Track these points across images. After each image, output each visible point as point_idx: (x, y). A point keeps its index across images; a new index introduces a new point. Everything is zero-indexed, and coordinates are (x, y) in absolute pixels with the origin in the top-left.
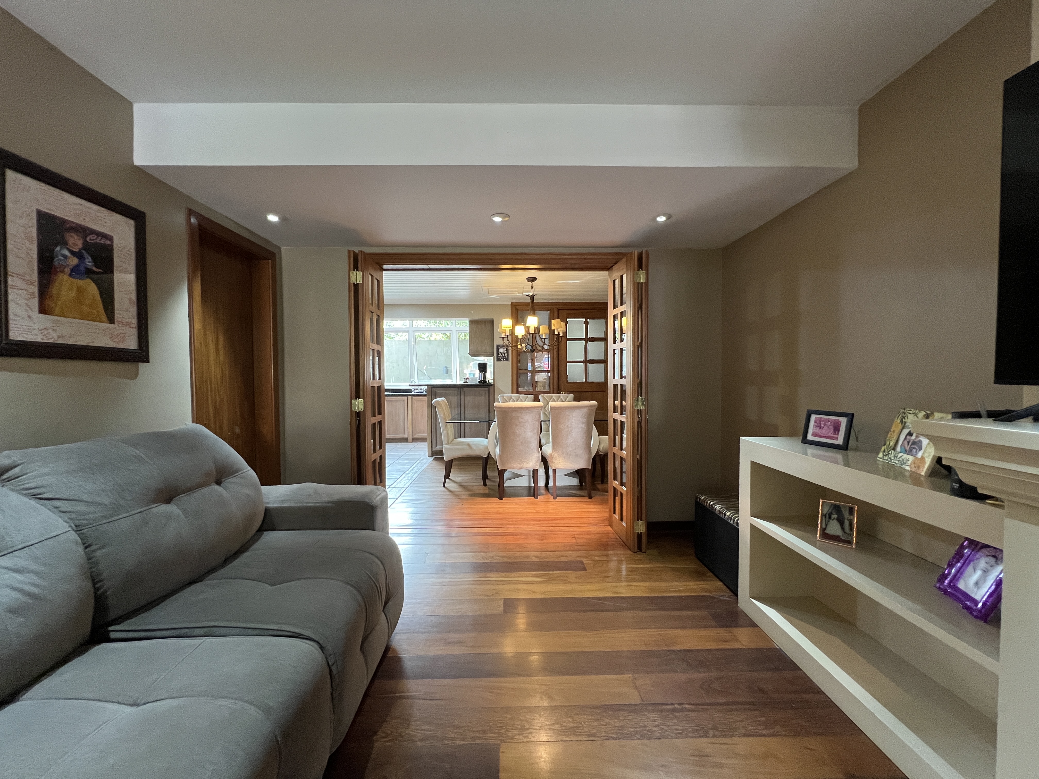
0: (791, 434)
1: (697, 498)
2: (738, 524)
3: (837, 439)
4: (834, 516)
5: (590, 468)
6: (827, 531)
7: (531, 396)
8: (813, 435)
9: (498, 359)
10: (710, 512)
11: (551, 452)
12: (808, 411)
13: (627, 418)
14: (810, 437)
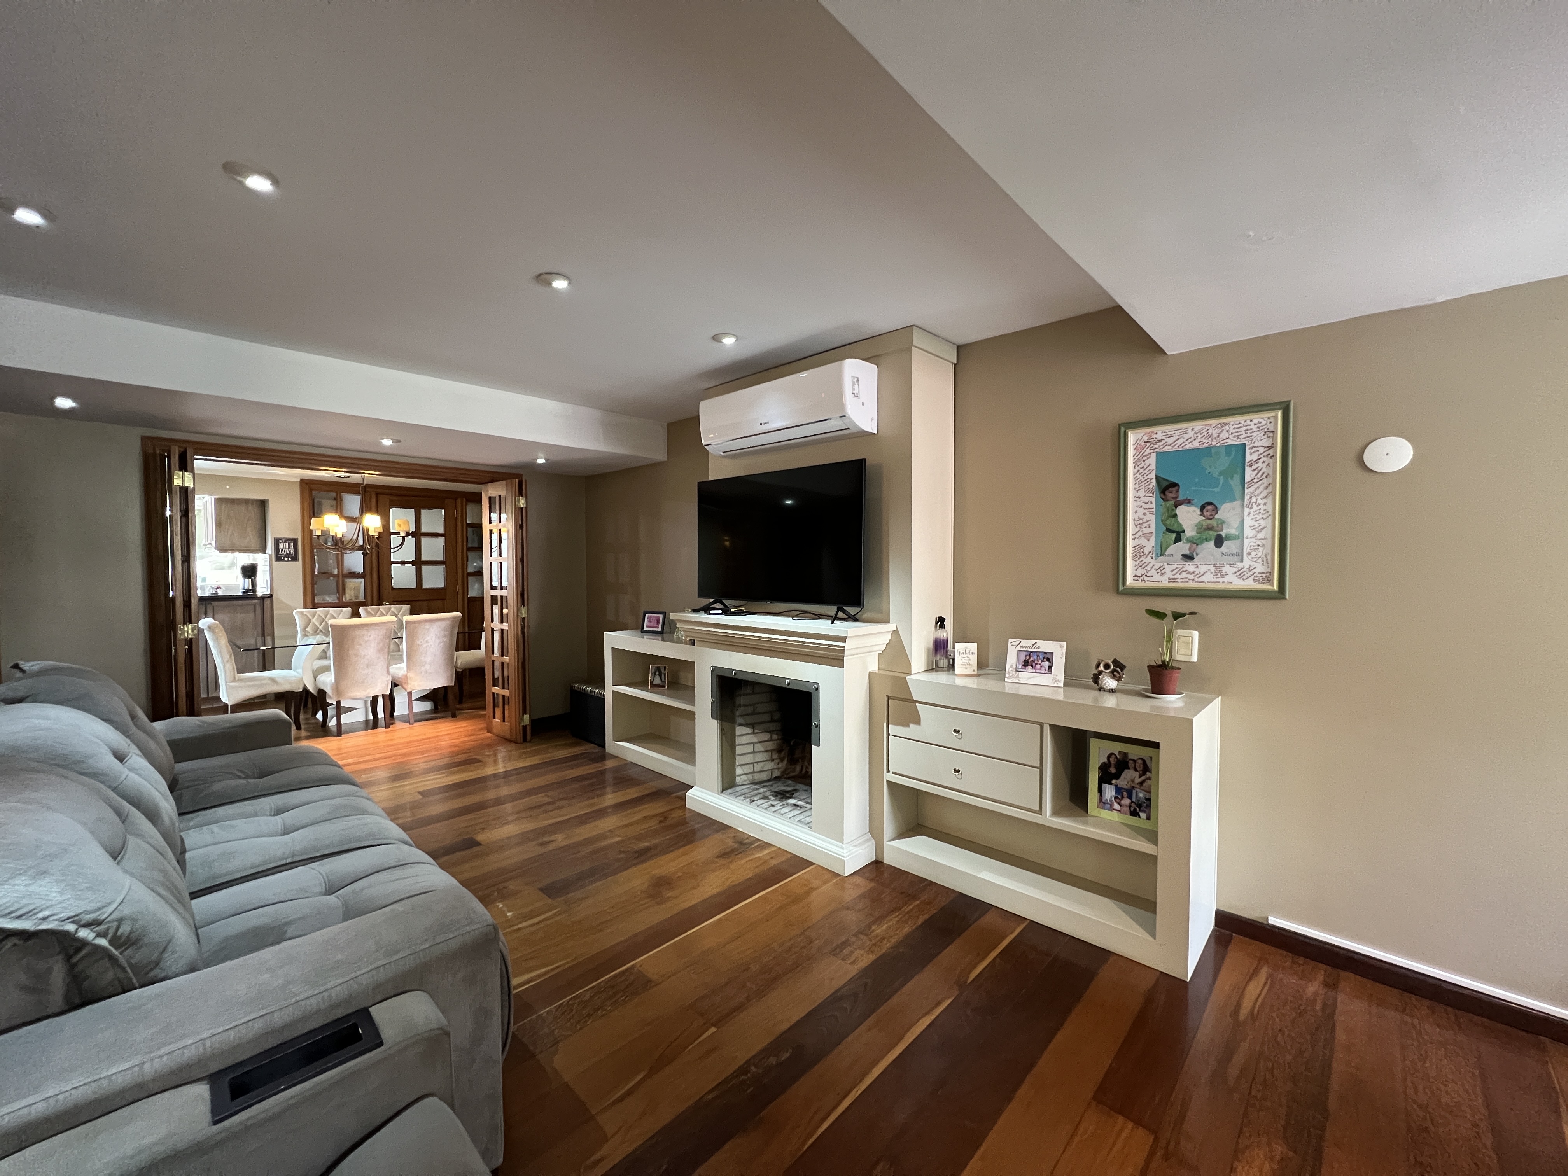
0: (637, 628)
1: (572, 687)
2: (604, 695)
3: (658, 628)
4: (657, 673)
5: (453, 684)
6: (654, 683)
7: (348, 610)
8: (647, 627)
9: (278, 558)
10: (584, 694)
11: (406, 672)
12: (644, 612)
13: (509, 626)
14: (645, 628)
